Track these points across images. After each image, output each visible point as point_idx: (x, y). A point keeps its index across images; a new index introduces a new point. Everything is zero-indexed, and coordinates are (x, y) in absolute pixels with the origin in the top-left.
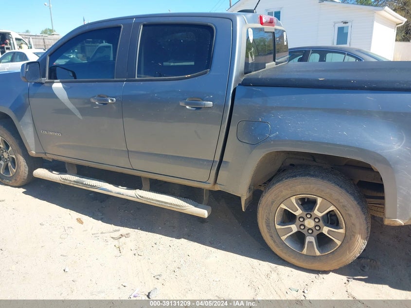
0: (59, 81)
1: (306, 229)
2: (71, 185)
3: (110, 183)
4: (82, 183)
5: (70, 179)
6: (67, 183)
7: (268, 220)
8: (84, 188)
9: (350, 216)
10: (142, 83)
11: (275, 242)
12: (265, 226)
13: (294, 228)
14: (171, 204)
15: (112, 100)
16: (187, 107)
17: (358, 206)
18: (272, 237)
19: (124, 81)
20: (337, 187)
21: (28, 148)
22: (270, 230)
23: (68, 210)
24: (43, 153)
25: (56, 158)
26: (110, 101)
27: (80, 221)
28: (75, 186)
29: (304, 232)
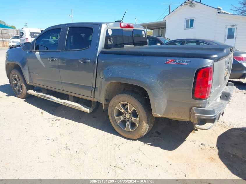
0: (38, 51)
1: (127, 118)
2: (41, 97)
3: (55, 97)
4: (44, 96)
5: (41, 94)
6: (39, 96)
7: (111, 114)
8: (45, 98)
9: (140, 112)
10: (66, 52)
11: (114, 124)
12: (111, 117)
13: (122, 118)
14: (76, 106)
15: (55, 59)
16: (82, 62)
17: (143, 107)
18: (113, 122)
19: (60, 51)
20: (134, 98)
21: (26, 81)
22: (112, 119)
23: (39, 109)
24: (32, 83)
25: (38, 85)
26: (54, 60)
27: (42, 113)
28: (42, 97)
29: (126, 120)
